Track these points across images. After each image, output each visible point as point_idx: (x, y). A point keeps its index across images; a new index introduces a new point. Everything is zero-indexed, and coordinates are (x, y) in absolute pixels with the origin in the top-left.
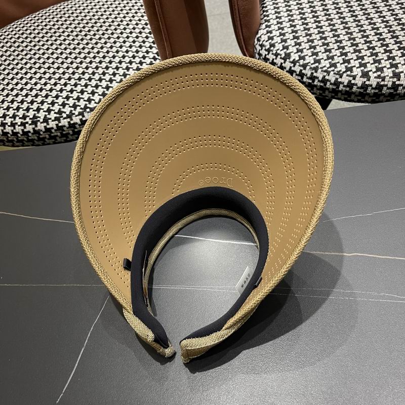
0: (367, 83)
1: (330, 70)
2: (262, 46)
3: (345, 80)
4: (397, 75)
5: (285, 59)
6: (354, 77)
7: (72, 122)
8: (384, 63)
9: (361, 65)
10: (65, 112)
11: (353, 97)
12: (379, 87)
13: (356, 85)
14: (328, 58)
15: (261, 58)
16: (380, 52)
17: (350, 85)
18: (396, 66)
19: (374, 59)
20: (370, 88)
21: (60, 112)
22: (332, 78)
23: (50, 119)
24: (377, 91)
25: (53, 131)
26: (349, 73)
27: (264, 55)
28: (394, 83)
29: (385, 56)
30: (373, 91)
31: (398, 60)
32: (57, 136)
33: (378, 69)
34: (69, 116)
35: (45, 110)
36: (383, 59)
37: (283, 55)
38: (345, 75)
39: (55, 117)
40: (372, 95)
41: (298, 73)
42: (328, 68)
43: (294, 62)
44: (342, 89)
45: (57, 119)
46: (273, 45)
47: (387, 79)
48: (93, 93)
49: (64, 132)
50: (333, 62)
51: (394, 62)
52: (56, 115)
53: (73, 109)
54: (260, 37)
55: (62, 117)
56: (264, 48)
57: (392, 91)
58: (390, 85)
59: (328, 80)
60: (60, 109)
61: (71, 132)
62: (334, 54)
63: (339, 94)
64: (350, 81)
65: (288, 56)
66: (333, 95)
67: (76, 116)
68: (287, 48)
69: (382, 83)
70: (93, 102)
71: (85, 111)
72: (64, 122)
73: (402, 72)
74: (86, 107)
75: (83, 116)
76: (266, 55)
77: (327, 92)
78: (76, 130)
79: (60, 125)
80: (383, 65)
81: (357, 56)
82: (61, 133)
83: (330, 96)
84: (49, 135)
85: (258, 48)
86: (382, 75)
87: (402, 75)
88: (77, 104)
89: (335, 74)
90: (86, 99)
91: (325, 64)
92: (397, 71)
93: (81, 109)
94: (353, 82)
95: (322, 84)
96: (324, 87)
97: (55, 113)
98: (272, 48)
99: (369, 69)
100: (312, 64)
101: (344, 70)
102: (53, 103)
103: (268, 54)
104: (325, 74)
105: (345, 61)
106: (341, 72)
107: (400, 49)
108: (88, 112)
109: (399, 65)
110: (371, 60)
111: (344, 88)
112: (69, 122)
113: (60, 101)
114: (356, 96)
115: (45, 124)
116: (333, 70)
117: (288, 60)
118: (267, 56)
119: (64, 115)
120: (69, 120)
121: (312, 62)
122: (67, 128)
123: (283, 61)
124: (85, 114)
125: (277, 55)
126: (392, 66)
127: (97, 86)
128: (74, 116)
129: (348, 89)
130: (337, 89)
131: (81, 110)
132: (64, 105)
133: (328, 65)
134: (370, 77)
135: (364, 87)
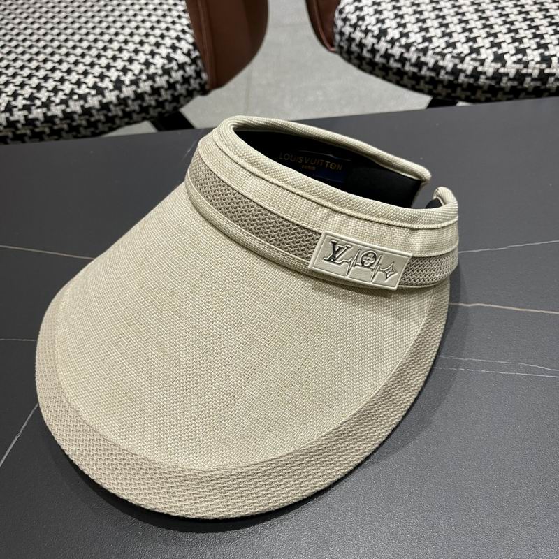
0: (502, 70)
1: (445, 51)
2: (345, 20)
3: (468, 66)
4: (546, 60)
5: (378, 37)
6: (482, 62)
7: (49, 114)
8: (526, 43)
9: (493, 45)
10: (39, 99)
11: (479, 94)
12: (520, 77)
13: (484, 73)
14: (444, 35)
15: (344, 38)
16: (521, 28)
17: (476, 74)
18: (545, 47)
19: (512, 37)
20: (505, 79)
21: (32, 98)
22: (448, 63)
23: (16, 107)
24: (515, 84)
25: (19, 126)
26: (474, 56)
27: (347, 33)
28: (542, 71)
29: (529, 34)
30: (510, 84)
31: (547, 39)
32: (25, 135)
33: (518, 51)
34: (46, 105)
35: (10, 93)
36: (526, 37)
37: (376, 32)
38: (468, 59)
39: (24, 106)
40: (507, 90)
41: (397, 57)
42: (443, 49)
43: (392, 42)
44: (463, 82)
45: (25, 108)
46: (361, 19)
47: (532, 64)
48: (85, 73)
49: (37, 130)
50: (451, 41)
51: (543, 42)
52: (24, 102)
53: (52, 94)
54: (343, 8)
55: (34, 105)
56: (348, 23)
57: (538, 84)
58: (536, 73)
59: (442, 68)
60: (32, 93)
61: (47, 130)
62: (453, 30)
63: (459, 90)
64: (475, 68)
65: (383, 32)
66: (449, 91)
67: (57, 105)
68: (383, 21)
69: (524, 71)
70: (84, 86)
71: (71, 98)
72: (37, 113)
73: (555, 55)
74: (72, 93)
75: (68, 106)
76: (350, 33)
77: (440, 88)
78: (56, 128)
79: (31, 117)
80: (526, 46)
81: (487, 32)
82: (32, 131)
83: (444, 94)
84: (14, 133)
85: (339, 23)
86: (525, 59)
87: (554, 60)
88: (60, 87)
89: (453, 57)
90: (74, 81)
91: (439, 43)
92: (547, 53)
93: (65, 94)
94: (480, 69)
95: (433, 74)
96: (436, 78)
97: (24, 99)
98: (360, 23)
99: (504, 51)
100: (419, 44)
101: (467, 51)
102: (22, 85)
103: (354, 31)
104: (438, 57)
105: (468, 40)
106: (463, 55)
107: (551, 24)
108: (76, 101)
109: (549, 46)
110: (508, 38)
111: (466, 80)
112: (45, 114)
113: (34, 82)
114: (484, 92)
115: (7, 115)
116: (451, 52)
117: (383, 39)
118: (353, 36)
119: (38, 103)
120: (44, 110)
121: (420, 40)
122: (42, 123)
123: (375, 41)
124: (71, 103)
125: (366, 32)
126: (539, 46)
127: (92, 65)
128: (53, 104)
129: (472, 81)
130: (455, 82)
131: (64, 97)
132: (39, 88)
133: (443, 45)
134: (506, 62)
135: (497, 76)
